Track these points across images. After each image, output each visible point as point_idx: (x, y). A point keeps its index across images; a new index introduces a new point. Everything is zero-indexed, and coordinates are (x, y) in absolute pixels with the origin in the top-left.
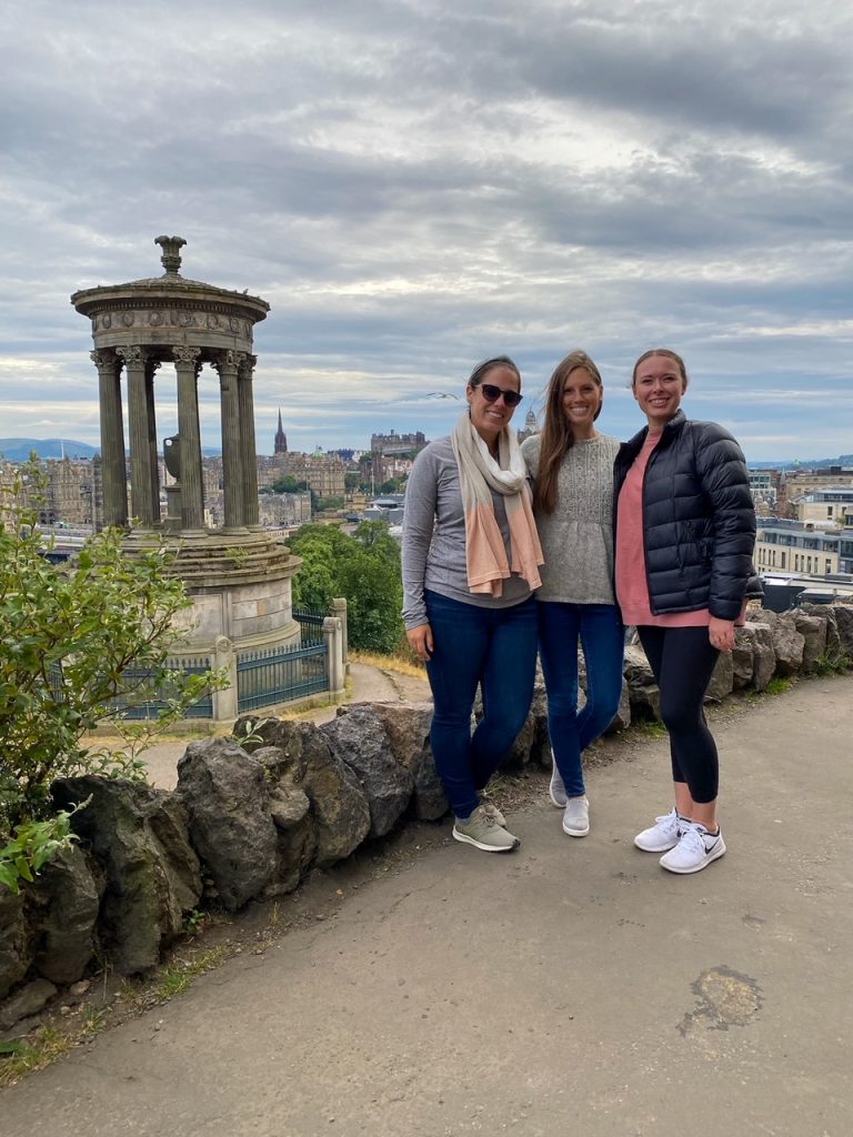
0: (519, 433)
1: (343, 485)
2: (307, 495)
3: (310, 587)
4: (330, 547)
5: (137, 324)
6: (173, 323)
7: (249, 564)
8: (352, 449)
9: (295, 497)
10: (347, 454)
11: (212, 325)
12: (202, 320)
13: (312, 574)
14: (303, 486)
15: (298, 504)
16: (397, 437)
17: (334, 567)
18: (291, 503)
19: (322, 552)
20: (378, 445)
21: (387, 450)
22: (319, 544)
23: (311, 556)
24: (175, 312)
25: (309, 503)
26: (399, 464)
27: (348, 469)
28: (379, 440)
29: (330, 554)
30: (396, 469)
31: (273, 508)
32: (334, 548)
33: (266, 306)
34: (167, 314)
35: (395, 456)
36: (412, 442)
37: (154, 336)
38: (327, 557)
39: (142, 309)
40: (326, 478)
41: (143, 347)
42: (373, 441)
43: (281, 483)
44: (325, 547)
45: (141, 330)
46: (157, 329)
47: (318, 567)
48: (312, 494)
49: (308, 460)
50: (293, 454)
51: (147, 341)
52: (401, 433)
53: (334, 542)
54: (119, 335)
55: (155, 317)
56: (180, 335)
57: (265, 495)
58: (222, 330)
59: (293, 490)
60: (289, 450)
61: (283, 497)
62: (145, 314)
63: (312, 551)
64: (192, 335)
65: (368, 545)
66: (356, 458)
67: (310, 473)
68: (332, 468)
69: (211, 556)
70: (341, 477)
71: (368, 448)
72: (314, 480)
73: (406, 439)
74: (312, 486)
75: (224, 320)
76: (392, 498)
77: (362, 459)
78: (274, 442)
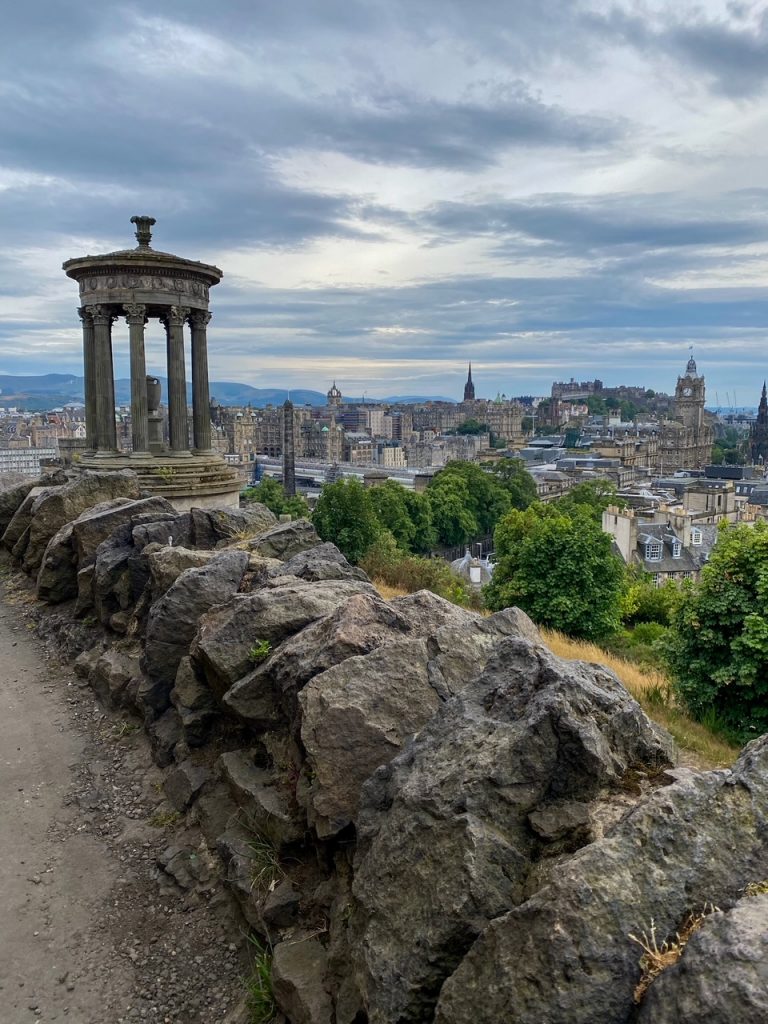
0: (679, 379)
1: (519, 427)
2: (486, 437)
3: (443, 514)
4: (465, 480)
5: (99, 287)
6: (124, 285)
7: (179, 481)
8: (533, 396)
9: (475, 438)
10: (527, 401)
11: (157, 286)
12: (147, 282)
13: (445, 503)
14: (483, 429)
15: (477, 444)
16: (576, 385)
17: (467, 498)
18: (472, 443)
19: (457, 484)
20: (558, 392)
21: (565, 397)
22: (455, 477)
23: (446, 487)
24: (125, 276)
25: (488, 443)
26: (575, 409)
27: (527, 413)
28: (559, 388)
29: (464, 486)
30: (573, 413)
31: (455, 447)
32: (469, 481)
33: (220, 273)
34: (120, 279)
35: (572, 402)
36: (590, 389)
37: (111, 296)
38: (461, 488)
39: (102, 275)
40: (505, 422)
41: (103, 305)
42: (554, 389)
43: (465, 426)
44: (460, 480)
45: (102, 292)
46: (113, 290)
47: (452, 497)
48: (491, 437)
49: (491, 406)
50: (479, 400)
51: (105, 301)
52: (579, 381)
53: (470, 476)
54: (89, 296)
55: (111, 281)
56: (129, 295)
57: (450, 436)
58: (166, 289)
59: (475, 432)
60: (476, 398)
61: (465, 438)
62: (104, 279)
63: (448, 483)
64: (139, 295)
65: (505, 479)
66: (535, 404)
67: (489, 418)
68: (510, 413)
69: (149, 474)
70: (519, 420)
71: (548, 394)
72: (494, 423)
73: (585, 387)
74: (493, 428)
75: (169, 282)
76: (549, 439)
77: (541, 405)
78: (464, 391)
